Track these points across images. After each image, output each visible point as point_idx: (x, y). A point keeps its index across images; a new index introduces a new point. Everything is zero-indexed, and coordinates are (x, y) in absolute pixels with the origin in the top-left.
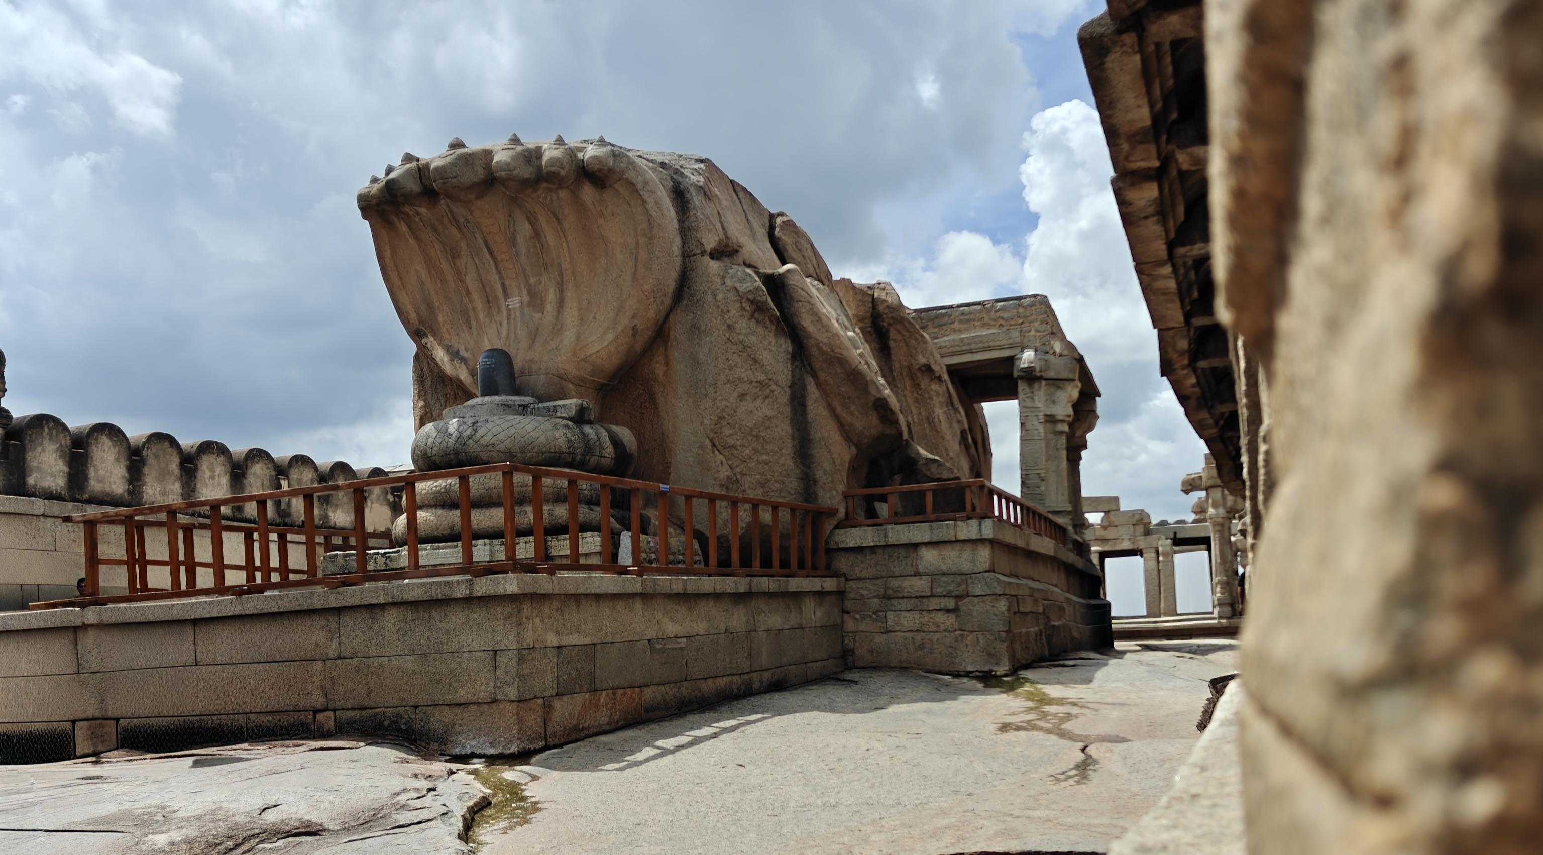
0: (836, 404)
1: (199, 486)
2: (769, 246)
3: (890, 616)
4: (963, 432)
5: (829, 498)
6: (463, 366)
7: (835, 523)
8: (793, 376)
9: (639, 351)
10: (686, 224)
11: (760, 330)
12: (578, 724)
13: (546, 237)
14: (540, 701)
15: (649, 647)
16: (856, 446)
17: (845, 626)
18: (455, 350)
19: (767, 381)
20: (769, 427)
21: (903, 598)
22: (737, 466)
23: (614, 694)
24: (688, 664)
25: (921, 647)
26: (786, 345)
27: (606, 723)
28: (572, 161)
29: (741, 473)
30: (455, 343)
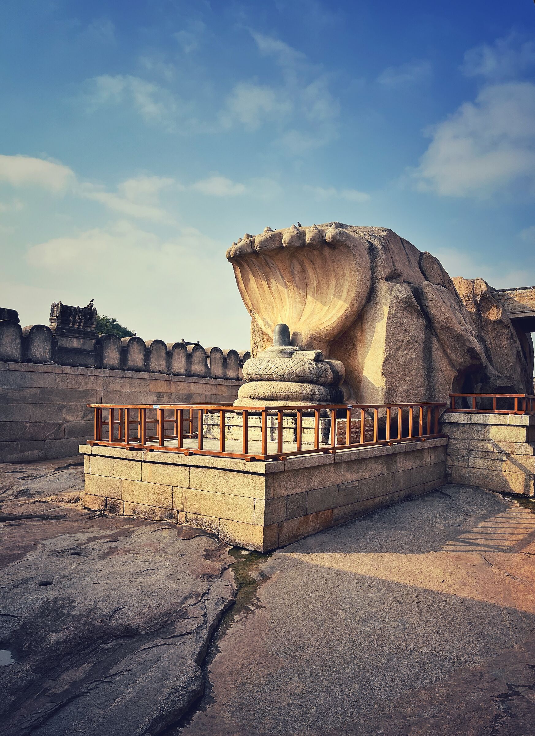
0: (448, 350)
1: (173, 362)
2: (418, 269)
3: (471, 460)
4: (518, 353)
5: (442, 398)
6: (269, 328)
7: (445, 410)
8: (425, 337)
9: (348, 325)
10: (374, 265)
11: (409, 316)
12: (297, 533)
13: (307, 271)
14: (276, 525)
15: (337, 488)
16: (457, 370)
17: (447, 461)
18: (267, 321)
19: (412, 340)
20: (411, 363)
21: (478, 451)
22: (394, 383)
23: (317, 515)
24: (359, 493)
25: (486, 477)
26: (422, 322)
27: (312, 530)
28: (320, 237)
29: (396, 386)
30: (267, 318)
